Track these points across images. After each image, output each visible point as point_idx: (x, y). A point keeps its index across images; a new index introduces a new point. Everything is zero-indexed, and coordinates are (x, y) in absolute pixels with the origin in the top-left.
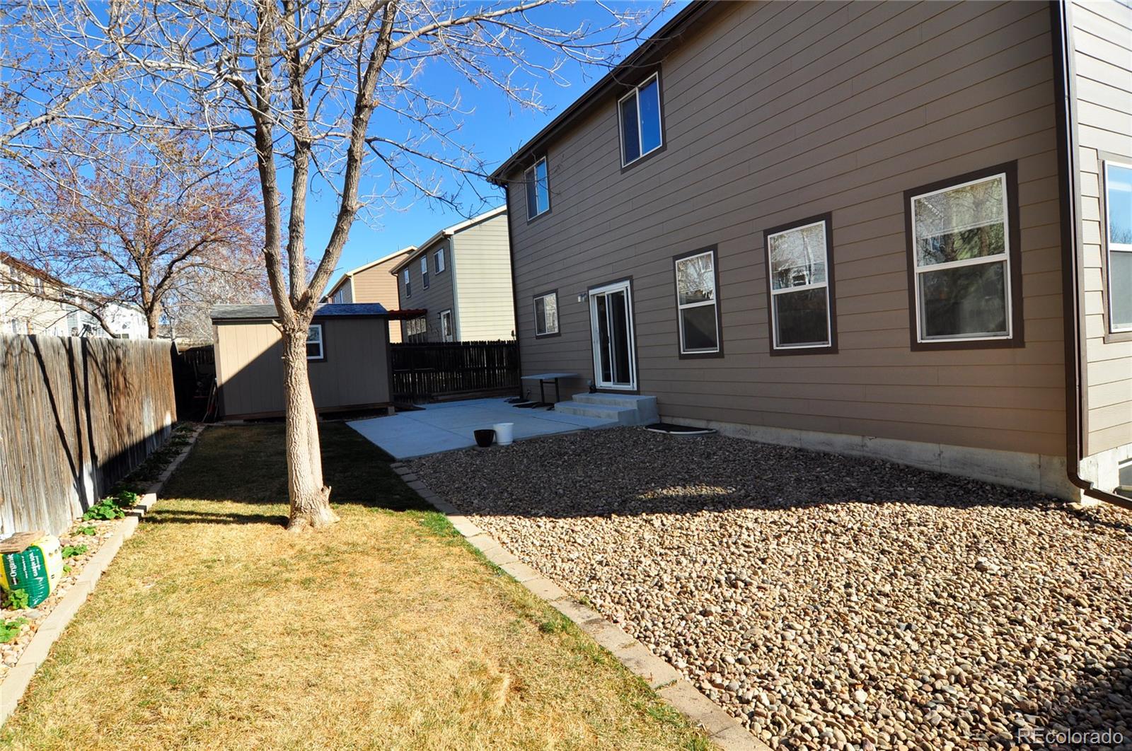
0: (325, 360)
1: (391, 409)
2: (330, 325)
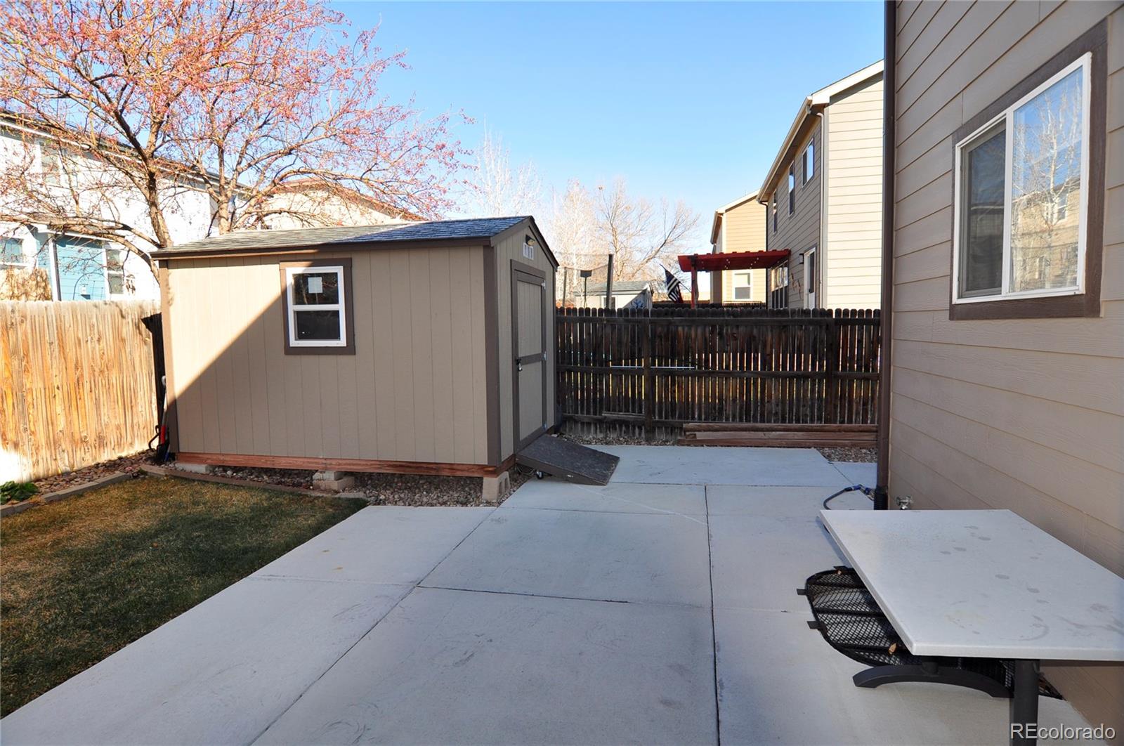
0: (349, 349)
1: (491, 483)
2: (361, 263)
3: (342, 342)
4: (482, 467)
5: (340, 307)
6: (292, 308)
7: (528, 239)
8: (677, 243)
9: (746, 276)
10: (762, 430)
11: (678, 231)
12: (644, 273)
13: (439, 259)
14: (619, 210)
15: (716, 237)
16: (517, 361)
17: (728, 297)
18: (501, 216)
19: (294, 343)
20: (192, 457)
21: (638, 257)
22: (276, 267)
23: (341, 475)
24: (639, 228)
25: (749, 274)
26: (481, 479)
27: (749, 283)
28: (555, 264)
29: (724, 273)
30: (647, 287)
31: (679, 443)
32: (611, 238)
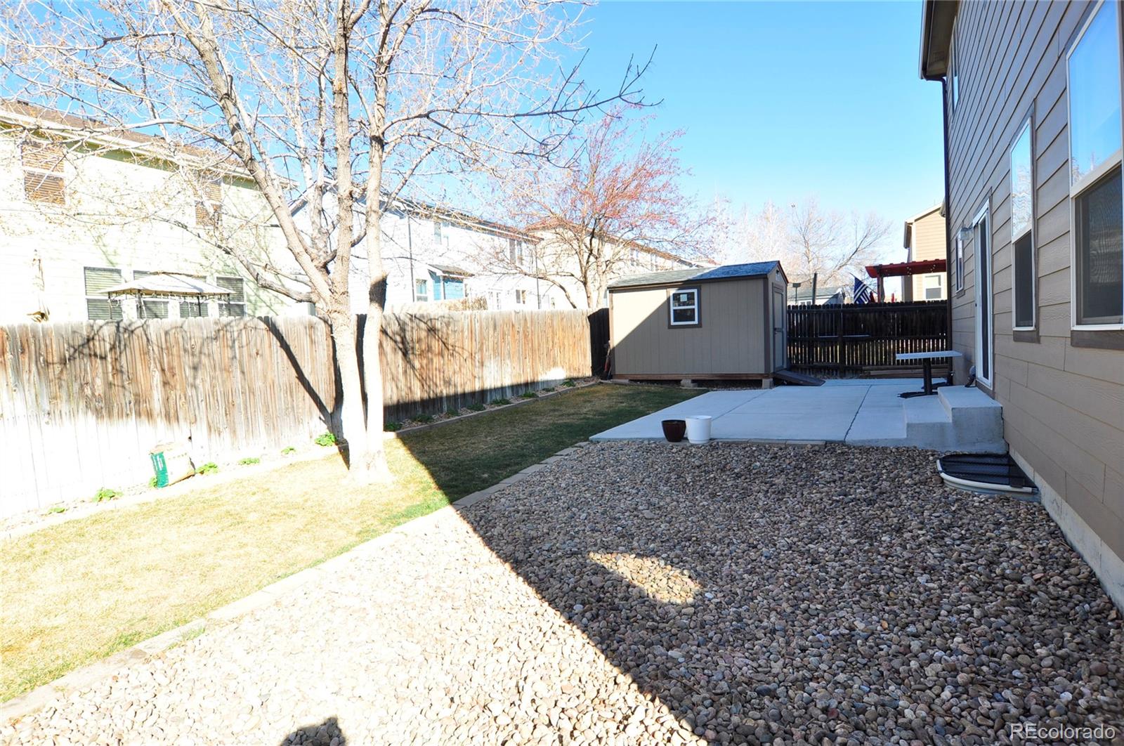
0: (699, 325)
1: (766, 382)
2: (706, 289)
3: (696, 322)
4: (761, 374)
5: (696, 307)
6: (672, 308)
7: (777, 272)
8: (868, 250)
9: (937, 278)
10: (910, 368)
11: (869, 240)
12: (836, 279)
13: (742, 286)
14: (812, 225)
15: (908, 244)
16: (775, 329)
17: (919, 295)
18: (764, 261)
19: (673, 323)
20: (621, 376)
21: (830, 265)
22: (665, 291)
23: (694, 381)
24: (831, 239)
25: (939, 277)
26: (761, 381)
27: (940, 284)
28: (787, 282)
29: (915, 277)
30: (839, 291)
31: (861, 377)
32: (803, 250)
